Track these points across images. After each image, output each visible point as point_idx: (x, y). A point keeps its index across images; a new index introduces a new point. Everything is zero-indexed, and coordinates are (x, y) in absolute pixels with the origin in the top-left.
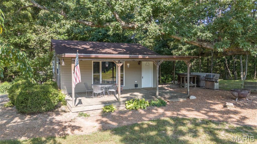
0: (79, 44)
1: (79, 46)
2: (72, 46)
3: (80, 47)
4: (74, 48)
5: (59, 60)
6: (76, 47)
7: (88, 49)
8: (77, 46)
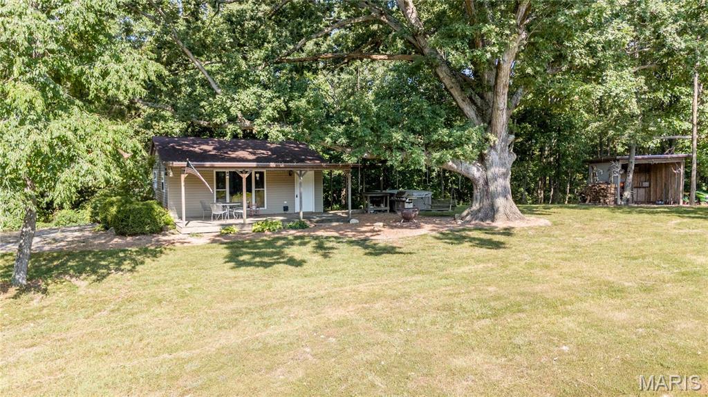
0: (197, 144)
1: (195, 147)
2: (185, 148)
3: (197, 149)
4: (187, 151)
5: (166, 169)
6: (191, 149)
7: (210, 151)
8: (193, 147)
